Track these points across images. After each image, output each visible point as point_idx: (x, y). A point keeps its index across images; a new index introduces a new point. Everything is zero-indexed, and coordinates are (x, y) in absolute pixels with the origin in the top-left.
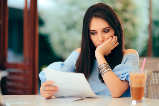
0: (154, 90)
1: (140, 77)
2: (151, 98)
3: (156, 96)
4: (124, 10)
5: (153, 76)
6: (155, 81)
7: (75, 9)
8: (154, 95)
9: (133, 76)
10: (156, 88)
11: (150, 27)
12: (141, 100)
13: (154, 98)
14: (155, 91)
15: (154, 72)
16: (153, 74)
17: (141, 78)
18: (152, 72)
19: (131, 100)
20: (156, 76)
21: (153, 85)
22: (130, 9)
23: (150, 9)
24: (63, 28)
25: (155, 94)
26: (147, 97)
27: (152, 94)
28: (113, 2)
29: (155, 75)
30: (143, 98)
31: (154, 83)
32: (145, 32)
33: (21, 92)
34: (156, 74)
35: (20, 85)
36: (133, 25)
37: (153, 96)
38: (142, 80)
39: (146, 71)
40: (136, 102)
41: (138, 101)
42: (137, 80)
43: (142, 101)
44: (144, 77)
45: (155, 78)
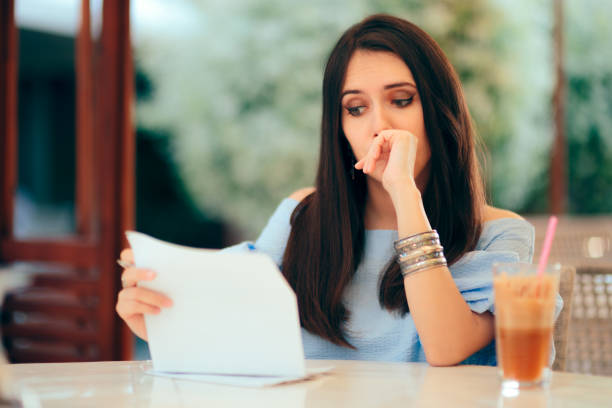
0: (578, 341)
1: (532, 290)
2: (569, 371)
3: (587, 366)
4: (459, 36)
5: (576, 288)
6: (585, 307)
7: (269, 31)
8: (581, 362)
9: (508, 285)
10: (589, 332)
11: (555, 100)
12: (537, 381)
13: (581, 371)
14: (584, 345)
15: (582, 272)
16: (576, 278)
17: (538, 294)
18: (574, 269)
19: (501, 380)
20: (588, 288)
21: (575, 320)
22: (480, 31)
23: (557, 34)
24: (227, 106)
25: (585, 356)
26: (556, 367)
27: (573, 355)
28: (414, 7)
29: (582, 285)
30: (546, 373)
31: (579, 313)
32: (536, 121)
33: (70, 350)
34: (586, 279)
35: (64, 324)
36: (493, 92)
37: (575, 365)
38: (540, 301)
39: (558, 267)
40: (520, 388)
41: (527, 384)
42: (523, 301)
43: (540, 385)
44: (548, 289)
45: (583, 294)
